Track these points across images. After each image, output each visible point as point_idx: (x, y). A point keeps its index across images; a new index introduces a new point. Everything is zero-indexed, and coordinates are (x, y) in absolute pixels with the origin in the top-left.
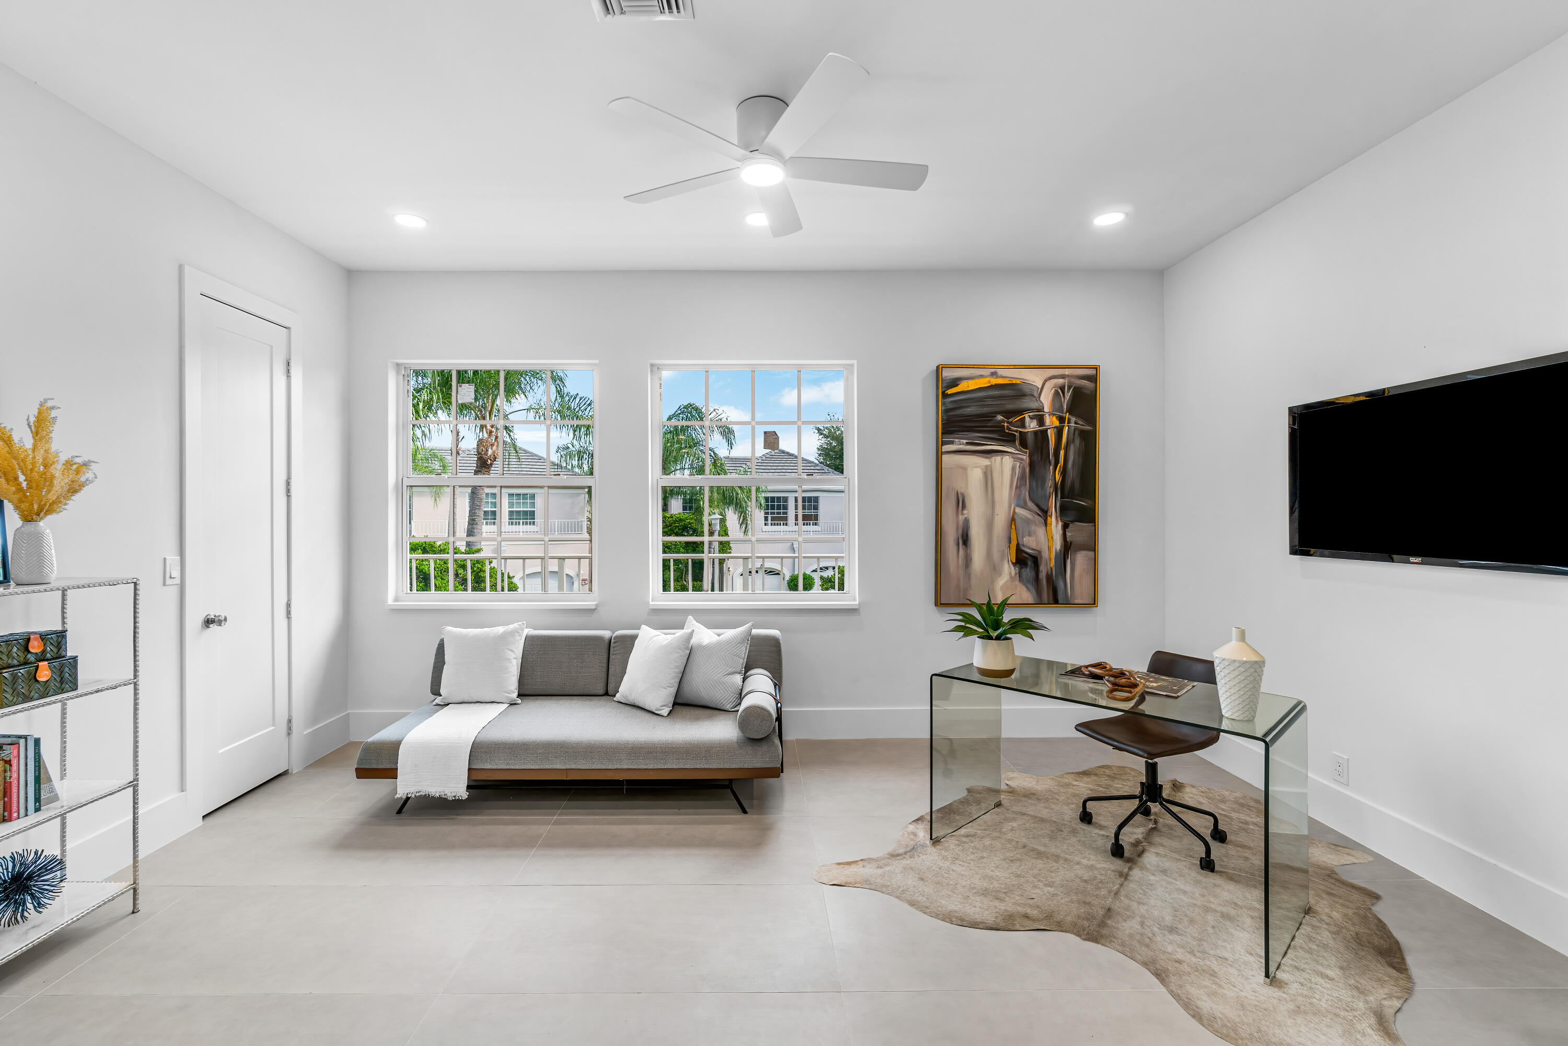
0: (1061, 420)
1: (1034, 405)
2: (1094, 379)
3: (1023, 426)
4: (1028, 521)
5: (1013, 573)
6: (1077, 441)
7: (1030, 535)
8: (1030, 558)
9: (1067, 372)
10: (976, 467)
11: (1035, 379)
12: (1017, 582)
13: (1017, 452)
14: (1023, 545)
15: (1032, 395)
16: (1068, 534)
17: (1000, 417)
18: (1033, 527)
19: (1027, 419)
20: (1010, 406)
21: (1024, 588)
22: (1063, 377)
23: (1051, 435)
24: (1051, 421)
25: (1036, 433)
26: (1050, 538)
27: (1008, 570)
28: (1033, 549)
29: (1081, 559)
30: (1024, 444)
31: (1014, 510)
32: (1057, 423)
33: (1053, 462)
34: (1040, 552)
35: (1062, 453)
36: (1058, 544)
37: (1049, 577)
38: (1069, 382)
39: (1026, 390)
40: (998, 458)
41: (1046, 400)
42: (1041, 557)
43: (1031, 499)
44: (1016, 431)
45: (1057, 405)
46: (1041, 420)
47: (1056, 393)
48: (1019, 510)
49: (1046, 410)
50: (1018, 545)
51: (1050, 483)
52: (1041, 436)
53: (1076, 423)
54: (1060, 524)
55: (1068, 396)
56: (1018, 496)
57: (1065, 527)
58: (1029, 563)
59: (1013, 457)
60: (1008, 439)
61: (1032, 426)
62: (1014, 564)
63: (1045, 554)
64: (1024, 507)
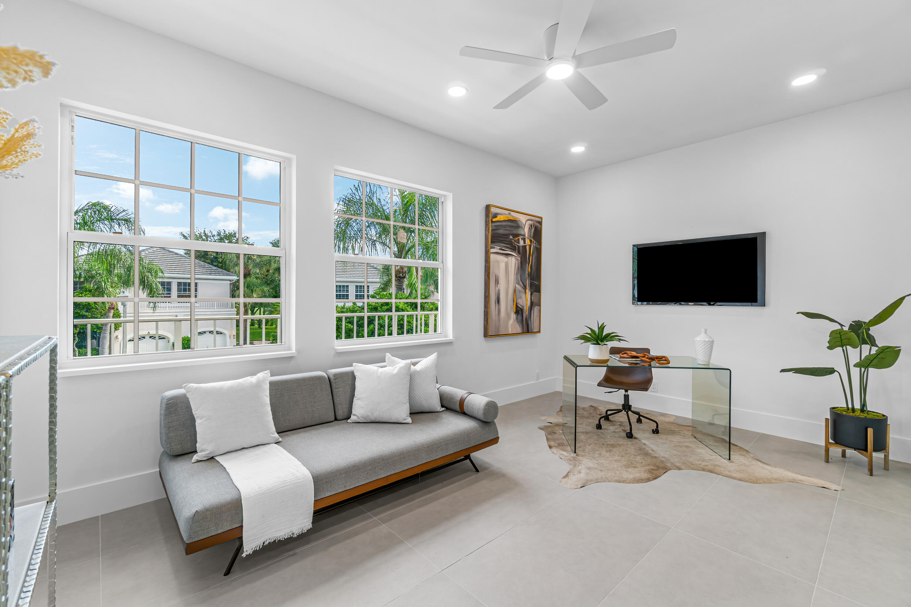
0: (531, 241)
1: (522, 233)
2: (540, 223)
3: (519, 243)
4: (520, 291)
5: (515, 318)
6: (535, 252)
7: (520, 298)
8: (520, 310)
9: (533, 218)
10: (503, 262)
11: (523, 219)
12: (516, 323)
13: (517, 256)
14: (518, 303)
15: (522, 227)
16: (532, 298)
17: (511, 237)
18: (521, 294)
19: (520, 239)
20: (515, 232)
21: (518, 325)
22: (532, 220)
23: (528, 247)
24: (528, 242)
25: (523, 246)
26: (527, 300)
27: (513, 316)
28: (521, 305)
29: (536, 309)
30: (519, 252)
31: (515, 285)
32: (529, 243)
33: (528, 263)
34: (523, 307)
35: (531, 257)
36: (529, 303)
37: (526, 319)
38: (533, 224)
39: (520, 223)
40: (510, 258)
41: (526, 230)
42: (524, 309)
43: (521, 280)
44: (516, 245)
45: (530, 234)
46: (525, 242)
47: (529, 228)
48: (517, 286)
49: (526, 236)
50: (516, 303)
51: (527, 273)
52: (524, 247)
53: (535, 244)
54: (530, 293)
55: (533, 229)
56: (517, 278)
57: (531, 294)
58: (520, 312)
59: (515, 258)
60: (513, 248)
61: (522, 243)
62: (515, 313)
63: (525, 308)
64: (518, 284)
